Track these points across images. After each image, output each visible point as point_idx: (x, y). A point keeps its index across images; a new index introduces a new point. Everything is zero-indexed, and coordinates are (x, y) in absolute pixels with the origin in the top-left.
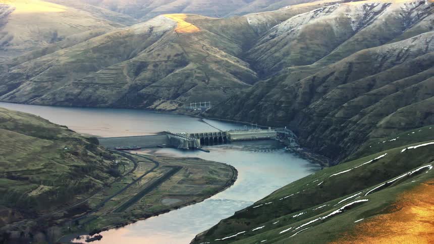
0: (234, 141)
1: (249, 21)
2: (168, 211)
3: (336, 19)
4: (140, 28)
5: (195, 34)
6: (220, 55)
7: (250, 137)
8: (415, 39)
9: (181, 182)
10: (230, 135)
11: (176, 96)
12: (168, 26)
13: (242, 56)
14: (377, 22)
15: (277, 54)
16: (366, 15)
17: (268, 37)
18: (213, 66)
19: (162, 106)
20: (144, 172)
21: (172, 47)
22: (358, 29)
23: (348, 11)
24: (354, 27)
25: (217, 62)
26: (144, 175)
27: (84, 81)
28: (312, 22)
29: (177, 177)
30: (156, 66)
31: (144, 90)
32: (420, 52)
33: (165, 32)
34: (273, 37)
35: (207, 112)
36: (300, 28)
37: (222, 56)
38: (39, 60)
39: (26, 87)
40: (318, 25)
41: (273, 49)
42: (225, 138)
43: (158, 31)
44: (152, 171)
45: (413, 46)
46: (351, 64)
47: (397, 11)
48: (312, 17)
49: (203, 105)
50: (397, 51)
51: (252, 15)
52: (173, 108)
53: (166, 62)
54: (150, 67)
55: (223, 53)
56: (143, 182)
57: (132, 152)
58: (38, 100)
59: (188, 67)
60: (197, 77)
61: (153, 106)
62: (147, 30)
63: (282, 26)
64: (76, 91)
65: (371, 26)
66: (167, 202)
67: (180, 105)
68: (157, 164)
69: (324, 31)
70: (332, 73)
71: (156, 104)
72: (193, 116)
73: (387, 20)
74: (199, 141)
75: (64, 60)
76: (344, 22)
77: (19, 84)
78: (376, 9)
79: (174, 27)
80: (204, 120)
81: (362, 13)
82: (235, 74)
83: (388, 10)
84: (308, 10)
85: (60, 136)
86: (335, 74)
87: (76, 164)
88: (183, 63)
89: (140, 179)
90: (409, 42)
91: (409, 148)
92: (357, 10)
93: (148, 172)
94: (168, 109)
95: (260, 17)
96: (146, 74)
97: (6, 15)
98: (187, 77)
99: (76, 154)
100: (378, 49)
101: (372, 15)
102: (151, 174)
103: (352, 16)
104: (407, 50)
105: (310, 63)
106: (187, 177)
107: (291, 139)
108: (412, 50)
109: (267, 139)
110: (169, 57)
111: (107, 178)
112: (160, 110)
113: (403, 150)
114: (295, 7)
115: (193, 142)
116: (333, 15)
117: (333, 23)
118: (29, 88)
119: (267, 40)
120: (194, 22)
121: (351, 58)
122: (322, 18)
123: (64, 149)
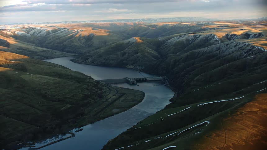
0: (148, 81)
1: (159, 39)
2: (113, 115)
3: (185, 39)
4: (126, 41)
5: (142, 43)
6: (149, 50)
7: (154, 79)
8: (208, 48)
9: (122, 101)
10: (147, 79)
11: (134, 63)
12: (134, 41)
13: (156, 50)
14: (198, 41)
15: (167, 50)
16: (194, 38)
17: (164, 44)
18: (146, 54)
19: (129, 67)
20: (111, 96)
21: (134, 48)
22: (192, 42)
23: (189, 37)
24: (191, 42)
25: (148, 53)
26: (111, 97)
27: (107, 58)
28: (178, 40)
29: (122, 98)
30: (129, 53)
31: (124, 61)
32: (210, 52)
33: (133, 43)
34: (166, 44)
35: (142, 70)
36: (174, 42)
37: (150, 50)
38: (96, 51)
39: (90, 60)
40: (180, 41)
41: (166, 48)
42: (145, 80)
43: (131, 42)
44: (114, 95)
45: (207, 50)
46: (187, 55)
47: (204, 37)
48: (178, 39)
49: (141, 67)
50: (202, 52)
51: (161, 38)
52: (132, 67)
53: (132, 52)
54: (127, 54)
55: (150, 49)
56: (110, 100)
57: (113, 85)
58: (93, 64)
59: (138, 54)
60: (140, 58)
61: (126, 67)
62: (128, 42)
63: (169, 41)
64: (104, 61)
65: (195, 42)
66: (115, 111)
67: (135, 66)
68: (118, 92)
69: (181, 43)
70: (181, 59)
71: (127, 66)
72: (137, 71)
73: (200, 40)
74: (136, 81)
75: (102, 51)
76: (187, 40)
77: (89, 58)
78: (197, 36)
79: (136, 41)
80: (141, 72)
81: (193, 38)
82: (153, 56)
83: (201, 37)
84: (177, 36)
85: (86, 81)
86: (182, 59)
87: (86, 94)
88: (137, 53)
89: (109, 99)
90: (206, 48)
91: (201, 104)
92: (192, 37)
93: (113, 96)
94: (131, 67)
95: (163, 38)
96: (126, 56)
97: (93, 36)
98: (138, 57)
99: (88, 89)
100: (196, 51)
101: (196, 38)
102: (114, 97)
103: (190, 38)
104: (206, 51)
105: (176, 53)
106: (126, 98)
107: (167, 81)
108: (207, 51)
109: (159, 80)
110: (133, 51)
111: (97, 99)
112: (128, 68)
113: (198, 106)
114: (174, 35)
115: (134, 82)
116: (184, 38)
117: (184, 40)
118: (91, 60)
119: (164, 46)
120: (142, 40)
121: (188, 53)
122: (181, 39)
123: (83, 88)
